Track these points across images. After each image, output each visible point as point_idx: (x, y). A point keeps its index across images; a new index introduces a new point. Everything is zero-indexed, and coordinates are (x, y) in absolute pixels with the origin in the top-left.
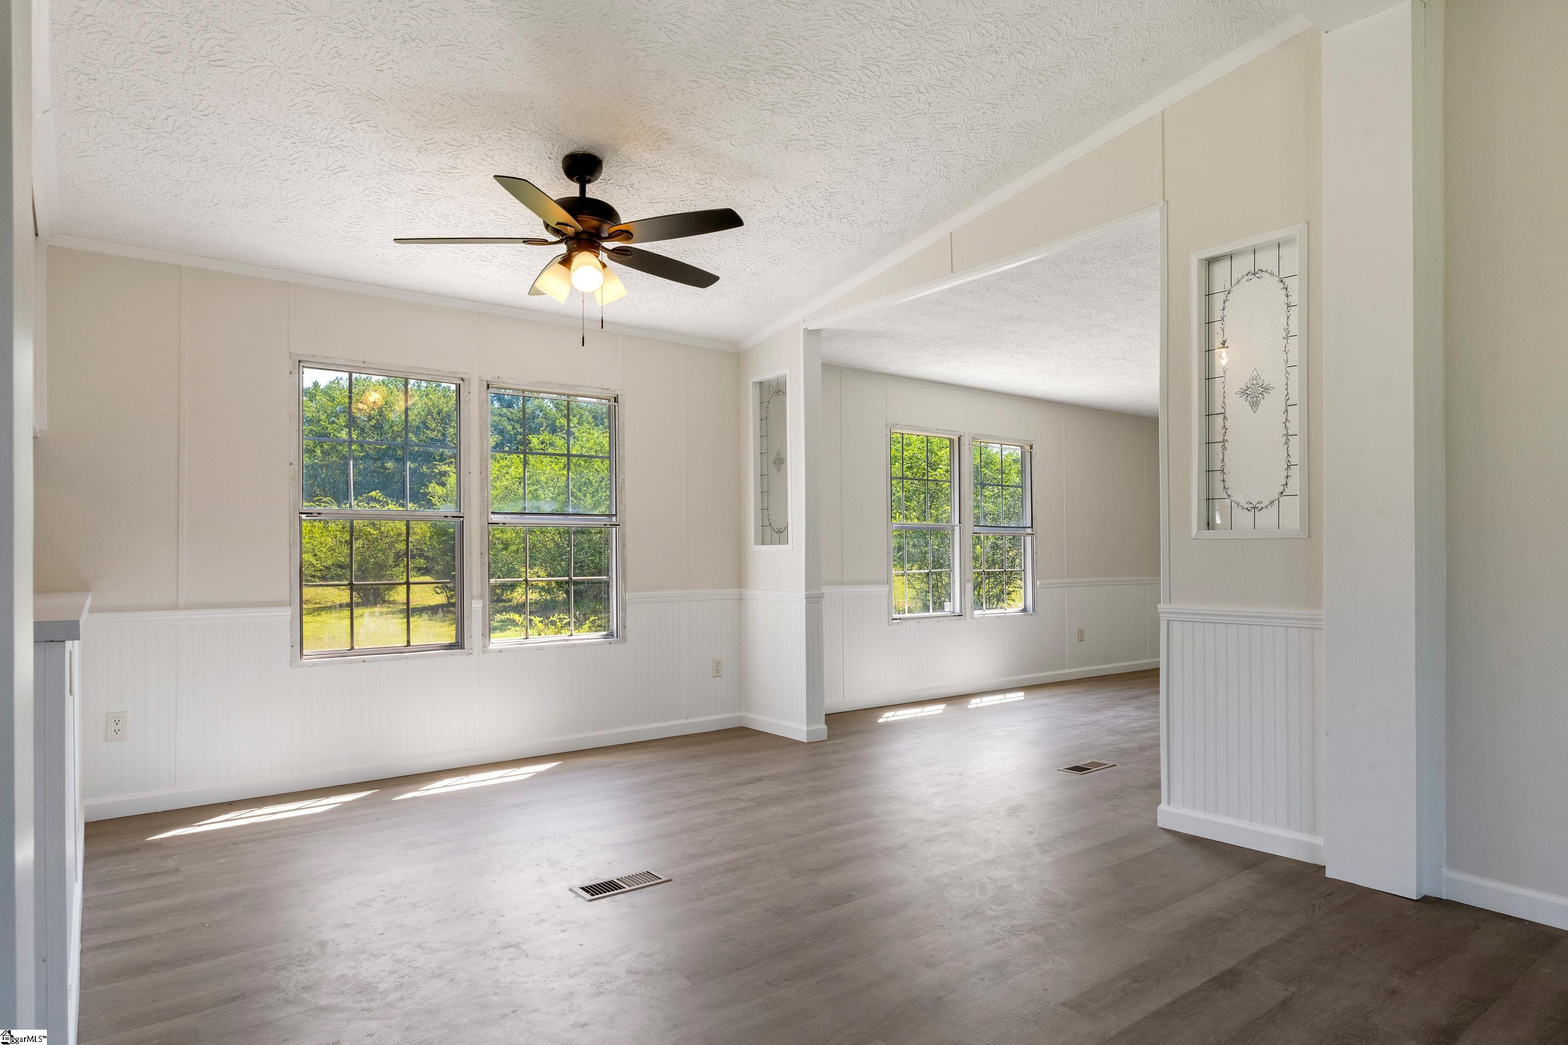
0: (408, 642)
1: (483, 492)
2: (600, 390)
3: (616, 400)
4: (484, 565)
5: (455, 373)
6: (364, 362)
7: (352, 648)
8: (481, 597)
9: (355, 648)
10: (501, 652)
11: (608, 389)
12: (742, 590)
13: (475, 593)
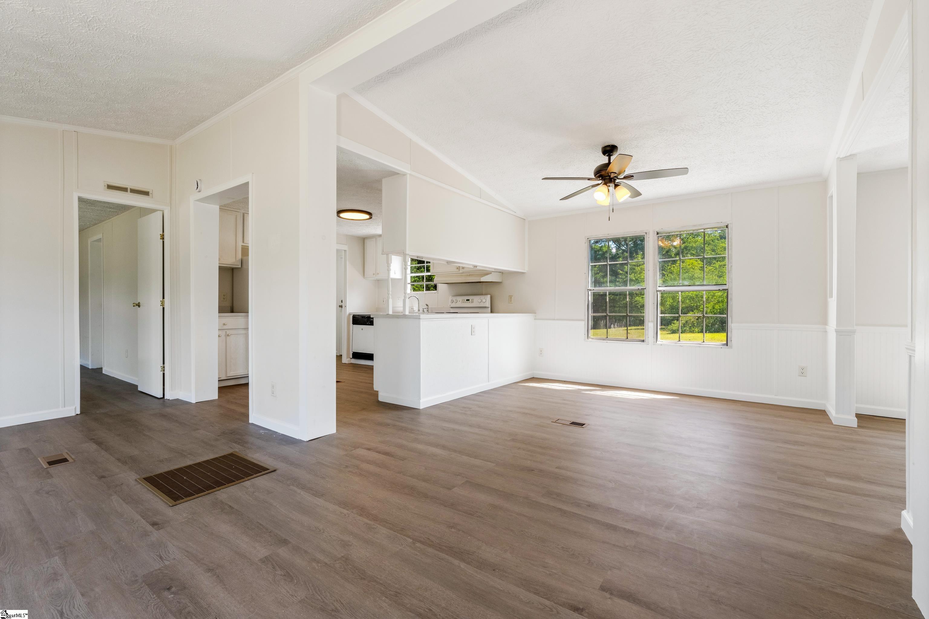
0: (627, 337)
1: (654, 278)
2: (717, 224)
3: (727, 227)
4: (654, 308)
5: (643, 231)
6: (608, 234)
7: (607, 337)
8: (653, 322)
9: (608, 337)
10: (661, 345)
11: (722, 222)
12: (827, 326)
13: (650, 320)
